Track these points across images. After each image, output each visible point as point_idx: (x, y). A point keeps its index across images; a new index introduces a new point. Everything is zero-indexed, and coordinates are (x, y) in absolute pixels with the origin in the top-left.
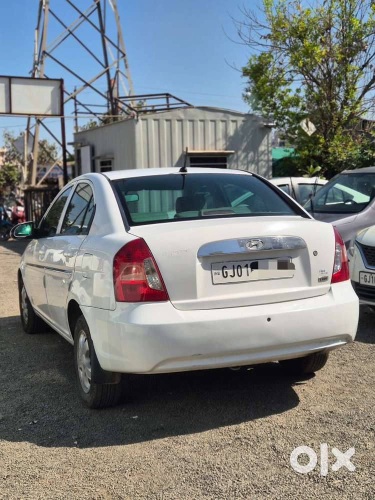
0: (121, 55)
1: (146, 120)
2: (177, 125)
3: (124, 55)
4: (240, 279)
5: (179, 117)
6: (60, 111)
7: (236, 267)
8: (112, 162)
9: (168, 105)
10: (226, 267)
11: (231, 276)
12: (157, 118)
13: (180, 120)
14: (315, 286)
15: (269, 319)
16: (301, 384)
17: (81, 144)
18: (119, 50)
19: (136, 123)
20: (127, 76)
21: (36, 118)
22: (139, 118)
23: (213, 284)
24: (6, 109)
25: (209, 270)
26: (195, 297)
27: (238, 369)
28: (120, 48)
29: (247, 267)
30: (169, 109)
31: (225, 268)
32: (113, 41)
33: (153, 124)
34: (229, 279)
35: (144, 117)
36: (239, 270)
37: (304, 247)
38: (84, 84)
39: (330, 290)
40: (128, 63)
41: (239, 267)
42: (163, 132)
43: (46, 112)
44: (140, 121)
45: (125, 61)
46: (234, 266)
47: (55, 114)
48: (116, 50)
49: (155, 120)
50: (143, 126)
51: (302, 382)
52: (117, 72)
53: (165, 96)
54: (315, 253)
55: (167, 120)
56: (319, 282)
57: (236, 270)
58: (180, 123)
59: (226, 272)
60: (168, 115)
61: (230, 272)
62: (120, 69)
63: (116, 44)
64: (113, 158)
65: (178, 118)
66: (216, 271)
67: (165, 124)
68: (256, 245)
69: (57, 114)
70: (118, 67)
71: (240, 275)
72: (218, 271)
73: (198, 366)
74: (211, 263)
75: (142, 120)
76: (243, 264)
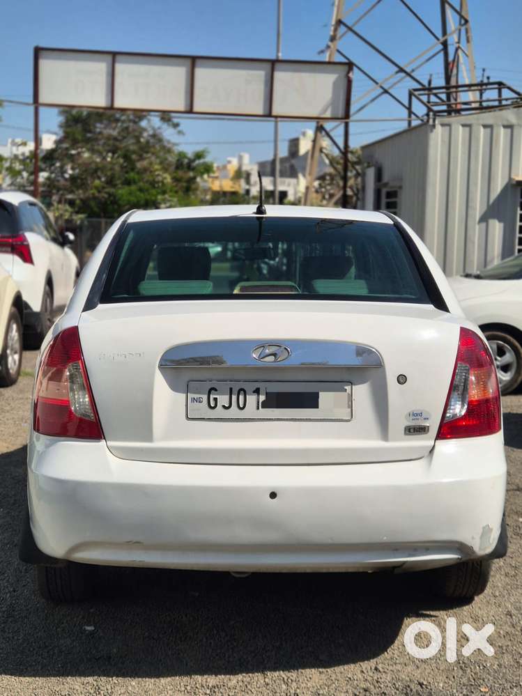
0: (463, 22)
1: (449, 125)
2: (502, 134)
3: (466, 21)
4: (242, 414)
5: (508, 120)
6: (344, 112)
7: (235, 391)
8: (399, 193)
9: (500, 101)
10: (216, 390)
11: (224, 407)
12: (468, 122)
13: (509, 127)
14: (395, 440)
15: (273, 495)
16: (431, 616)
17: (369, 163)
18: (462, 17)
19: (432, 131)
20: (467, 53)
21: (318, 123)
22: (437, 122)
23: (188, 418)
24: (264, 110)
25: (184, 393)
26: (149, 438)
27: (246, 575)
28: (463, 14)
29: (258, 394)
30: (482, 108)
31: (213, 391)
32: (454, 5)
33: (460, 133)
34: (219, 412)
35: (446, 120)
36: (241, 397)
37: (379, 365)
38: (397, 69)
39: (432, 451)
40: (471, 34)
41: (242, 392)
42: (478, 147)
43: (321, 114)
44: (439, 129)
45: (467, 32)
46: (231, 389)
47: (336, 116)
48: (458, 17)
49: (464, 126)
50: (442, 135)
51: (432, 613)
52: (457, 49)
53: (496, 86)
54: (402, 379)
55: (485, 126)
56: (405, 434)
57: (234, 398)
58: (509, 131)
59: (216, 399)
60: (488, 117)
61: (223, 399)
62: (461, 46)
63: (458, 9)
64: (400, 187)
65: (506, 123)
66: (196, 396)
67: (482, 133)
68: (275, 355)
69: (340, 116)
70: (459, 42)
71: (241, 406)
72: (198, 396)
73: (140, 561)
74: (187, 379)
75: (443, 125)
76: (250, 387)
